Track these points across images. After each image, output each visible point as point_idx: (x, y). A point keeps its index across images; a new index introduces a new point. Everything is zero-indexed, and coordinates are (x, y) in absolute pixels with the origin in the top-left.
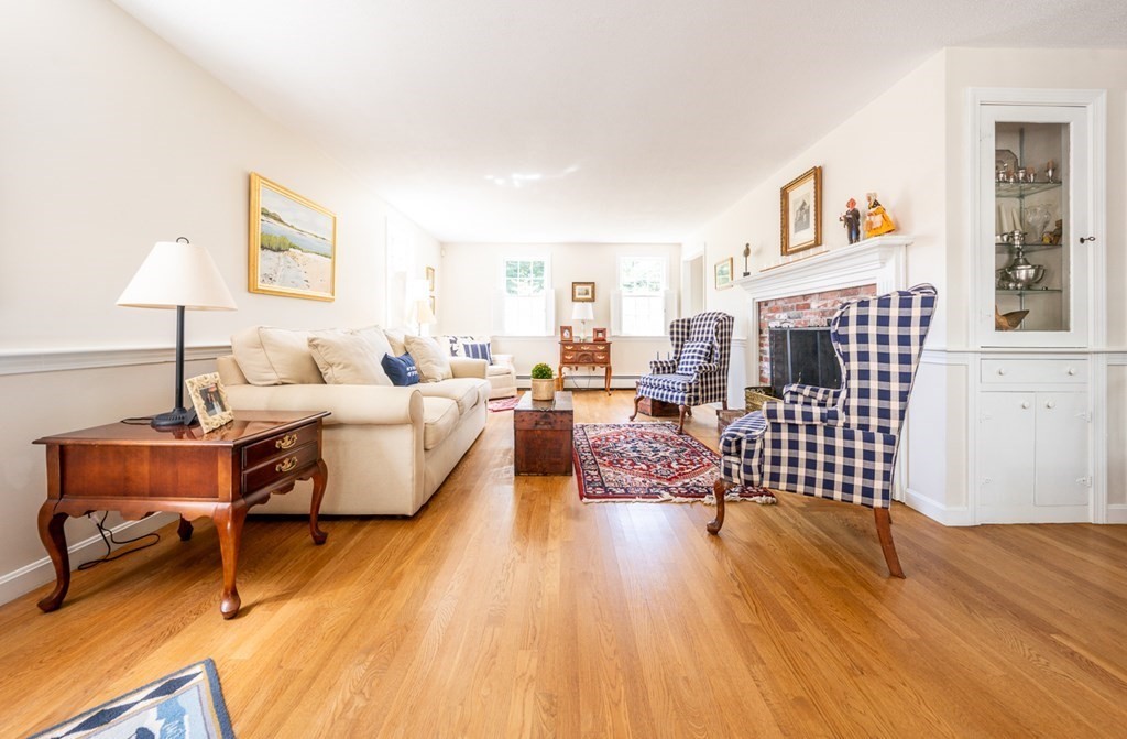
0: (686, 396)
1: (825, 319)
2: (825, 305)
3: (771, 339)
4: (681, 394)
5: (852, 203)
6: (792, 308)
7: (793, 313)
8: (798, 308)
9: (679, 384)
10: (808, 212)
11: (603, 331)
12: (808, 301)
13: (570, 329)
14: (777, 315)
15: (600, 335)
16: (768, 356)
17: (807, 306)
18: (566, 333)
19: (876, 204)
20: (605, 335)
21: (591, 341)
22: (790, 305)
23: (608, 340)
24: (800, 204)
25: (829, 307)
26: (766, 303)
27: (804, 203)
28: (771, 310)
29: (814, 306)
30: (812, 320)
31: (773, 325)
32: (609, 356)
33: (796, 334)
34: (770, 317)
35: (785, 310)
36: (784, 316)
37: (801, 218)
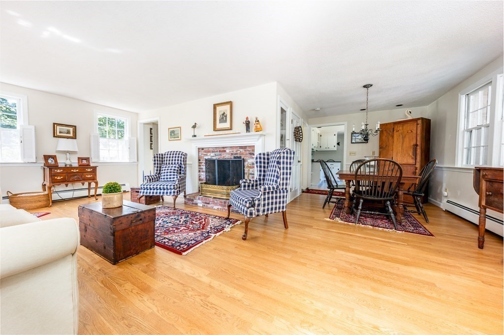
0: (176, 191)
1: (233, 156)
2: (233, 151)
3: (206, 163)
4: (173, 191)
5: (247, 118)
6: (217, 151)
7: (218, 153)
8: (220, 151)
9: (171, 186)
10: (226, 116)
11: (87, 159)
12: (225, 149)
13: (54, 157)
14: (209, 154)
15: (85, 162)
16: (204, 170)
17: (225, 151)
18: (50, 161)
19: (258, 121)
20: (89, 161)
21: (76, 165)
22: (216, 150)
23: (92, 165)
24: (222, 113)
25: (235, 152)
26: (203, 149)
27: (224, 113)
28: (205, 152)
29: (228, 151)
30: (227, 156)
31: (206, 157)
32: (96, 175)
33: (220, 162)
34: (205, 155)
35: (213, 152)
36: (212, 154)
37: (223, 118)
